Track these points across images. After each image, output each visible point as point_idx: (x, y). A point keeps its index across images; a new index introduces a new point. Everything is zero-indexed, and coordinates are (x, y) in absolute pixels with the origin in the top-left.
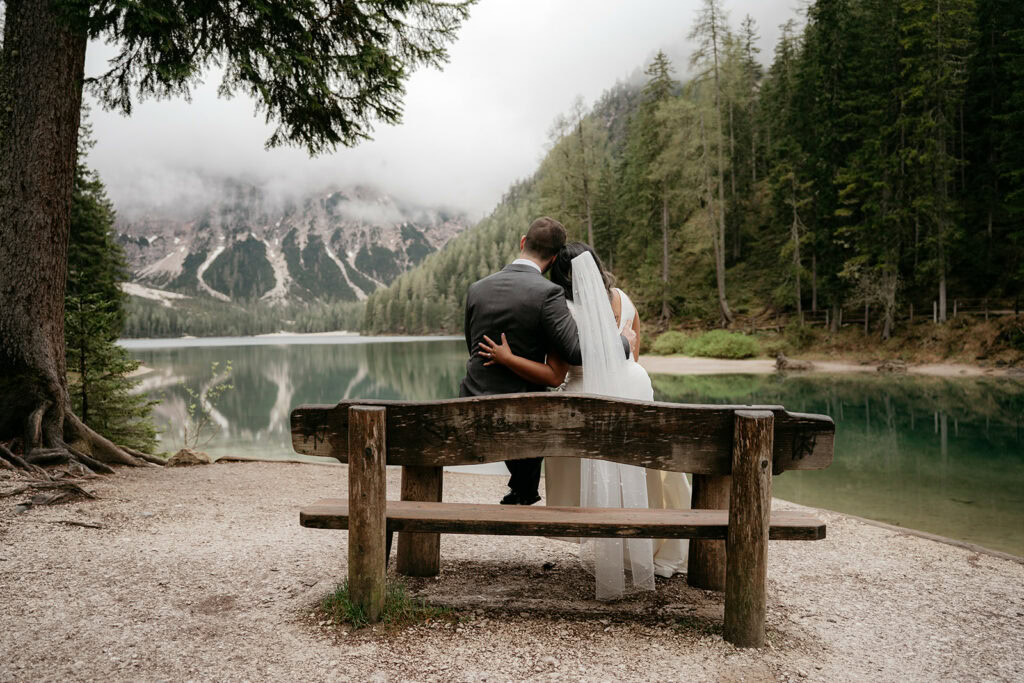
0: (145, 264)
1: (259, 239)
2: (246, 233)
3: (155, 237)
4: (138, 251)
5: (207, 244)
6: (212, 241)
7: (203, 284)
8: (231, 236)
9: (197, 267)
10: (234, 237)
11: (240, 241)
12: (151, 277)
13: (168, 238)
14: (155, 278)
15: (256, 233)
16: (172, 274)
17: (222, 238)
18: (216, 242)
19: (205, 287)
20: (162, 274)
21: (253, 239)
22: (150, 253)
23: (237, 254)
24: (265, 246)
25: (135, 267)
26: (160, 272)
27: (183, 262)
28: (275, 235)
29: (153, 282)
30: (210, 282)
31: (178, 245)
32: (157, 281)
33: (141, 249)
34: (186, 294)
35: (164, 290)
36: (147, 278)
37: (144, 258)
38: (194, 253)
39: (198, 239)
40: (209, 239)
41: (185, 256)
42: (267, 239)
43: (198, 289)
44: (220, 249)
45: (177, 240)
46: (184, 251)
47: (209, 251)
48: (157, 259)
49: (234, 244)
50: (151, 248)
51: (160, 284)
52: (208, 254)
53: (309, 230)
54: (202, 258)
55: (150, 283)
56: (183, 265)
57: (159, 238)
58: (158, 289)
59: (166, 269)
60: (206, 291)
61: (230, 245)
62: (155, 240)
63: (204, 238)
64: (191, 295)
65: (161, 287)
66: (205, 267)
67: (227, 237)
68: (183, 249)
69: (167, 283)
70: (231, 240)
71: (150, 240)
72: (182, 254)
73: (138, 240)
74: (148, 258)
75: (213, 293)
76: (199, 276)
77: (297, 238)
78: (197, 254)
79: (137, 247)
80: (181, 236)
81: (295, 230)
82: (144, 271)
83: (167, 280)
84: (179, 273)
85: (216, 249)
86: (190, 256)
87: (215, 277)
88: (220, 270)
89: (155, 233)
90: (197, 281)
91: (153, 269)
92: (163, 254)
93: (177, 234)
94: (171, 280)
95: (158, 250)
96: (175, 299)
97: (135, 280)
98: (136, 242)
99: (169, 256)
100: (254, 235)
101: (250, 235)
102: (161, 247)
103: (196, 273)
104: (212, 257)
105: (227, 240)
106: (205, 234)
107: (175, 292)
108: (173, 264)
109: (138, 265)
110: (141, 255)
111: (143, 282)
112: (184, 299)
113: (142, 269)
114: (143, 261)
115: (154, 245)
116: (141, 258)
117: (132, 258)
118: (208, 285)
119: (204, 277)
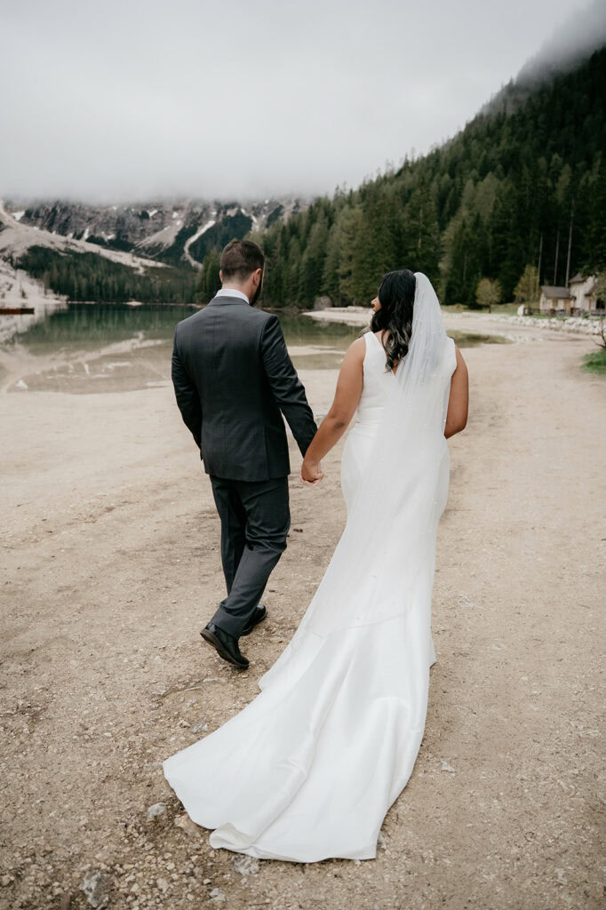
0: (144, 237)
1: (247, 215)
2: (236, 209)
3: (155, 211)
4: (139, 224)
5: (199, 218)
6: (204, 215)
7: (187, 255)
8: (222, 212)
9: (190, 237)
10: (225, 213)
11: (229, 216)
12: (147, 248)
13: (167, 212)
14: (150, 248)
15: (246, 209)
16: (165, 245)
17: (214, 213)
18: (208, 217)
19: (188, 257)
20: (156, 245)
21: (242, 215)
22: (150, 226)
23: (224, 228)
24: (252, 221)
25: (135, 238)
26: (155, 243)
27: (176, 234)
28: (262, 212)
29: (146, 253)
30: (193, 254)
31: (174, 219)
32: (150, 252)
33: (142, 221)
34: (168, 263)
35: (153, 259)
36: (144, 248)
37: (143, 230)
38: (187, 227)
39: (192, 214)
40: (202, 214)
41: (179, 229)
42: (256, 215)
43: (182, 259)
44: (211, 223)
45: (175, 215)
46: (179, 224)
47: (200, 224)
48: (156, 231)
49: (224, 219)
50: (151, 221)
51: (152, 254)
52: (199, 227)
53: (294, 208)
54: (194, 231)
55: (143, 254)
56: (176, 237)
57: (160, 212)
58: (146, 258)
59: (161, 240)
60: (188, 261)
61: (220, 220)
62: (155, 214)
63: (197, 213)
64: (172, 264)
65: (150, 257)
66: (193, 239)
67: (219, 212)
69: (157, 254)
70: (221, 215)
71: (151, 214)
72: (177, 227)
73: (140, 213)
74: (147, 230)
75: (194, 263)
76: (186, 248)
77: (282, 215)
78: (190, 227)
79: (139, 220)
80: (180, 211)
81: (281, 207)
82: (142, 242)
83: (159, 250)
84: (171, 244)
85: (207, 223)
86: (184, 228)
87: (199, 248)
88: (205, 242)
89: (155, 207)
90: (184, 252)
91: (150, 240)
92: (162, 226)
93: (176, 209)
94: (162, 251)
95: (157, 223)
96: (154, 269)
97: (133, 250)
98: (138, 216)
99: (166, 229)
100: (243, 211)
101: (239, 211)
102: (159, 221)
103: (184, 244)
104: (202, 231)
105: (217, 215)
106: (198, 210)
107: (160, 261)
108: (167, 236)
109: (138, 236)
110: (141, 228)
111: (139, 252)
112: (161, 268)
113: (141, 240)
114: (143, 233)
115: (154, 219)
116: (141, 230)
117: (134, 231)
118: (191, 256)
119: (190, 248)
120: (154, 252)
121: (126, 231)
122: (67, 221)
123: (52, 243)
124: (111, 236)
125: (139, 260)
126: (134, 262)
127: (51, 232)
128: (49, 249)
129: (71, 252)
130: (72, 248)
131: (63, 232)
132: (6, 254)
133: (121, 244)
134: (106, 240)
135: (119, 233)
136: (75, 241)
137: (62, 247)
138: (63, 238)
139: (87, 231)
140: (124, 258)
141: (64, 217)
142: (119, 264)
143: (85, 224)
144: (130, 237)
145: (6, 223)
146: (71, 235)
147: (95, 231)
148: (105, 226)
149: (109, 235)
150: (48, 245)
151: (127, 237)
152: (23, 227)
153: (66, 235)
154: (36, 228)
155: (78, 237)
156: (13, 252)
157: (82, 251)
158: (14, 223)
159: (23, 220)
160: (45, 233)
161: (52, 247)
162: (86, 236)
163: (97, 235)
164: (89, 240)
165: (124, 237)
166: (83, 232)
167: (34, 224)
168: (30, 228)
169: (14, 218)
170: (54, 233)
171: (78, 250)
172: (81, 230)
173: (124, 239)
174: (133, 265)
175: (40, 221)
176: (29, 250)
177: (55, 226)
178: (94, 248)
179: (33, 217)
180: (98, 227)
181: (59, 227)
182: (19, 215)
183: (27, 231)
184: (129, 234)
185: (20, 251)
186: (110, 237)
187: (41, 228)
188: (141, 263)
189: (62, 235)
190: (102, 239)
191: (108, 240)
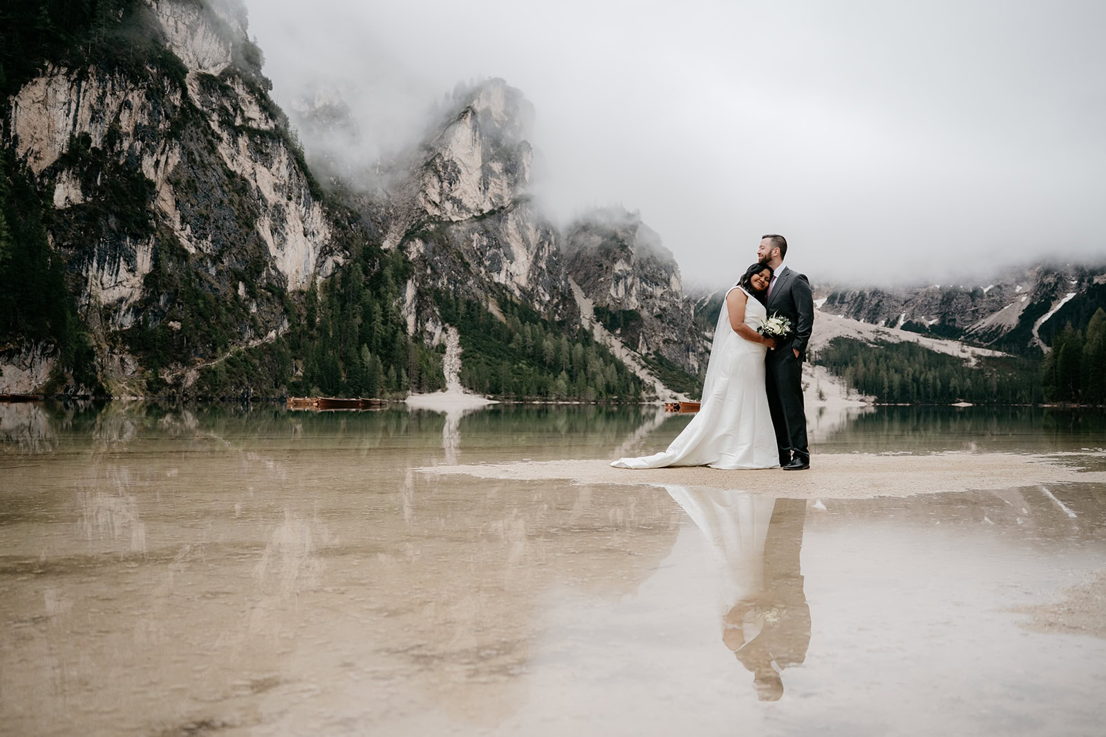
0: (977, 319)
2: (1105, 276)
3: (991, 287)
4: (970, 304)
5: (1053, 290)
6: (1059, 286)
7: (1037, 339)
8: (1086, 280)
9: (1036, 320)
10: (1090, 281)
11: (1097, 285)
12: (981, 332)
13: (1007, 286)
14: (985, 333)
16: (1005, 328)
17: (1074, 283)
18: (1066, 289)
19: (1039, 342)
20: (994, 329)
22: (984, 306)
23: (1089, 301)
25: (966, 322)
26: (993, 326)
27: (1021, 313)
29: (980, 340)
30: (1045, 337)
31: (1018, 294)
32: (985, 338)
33: (973, 300)
34: (1009, 352)
35: (989, 347)
36: (977, 333)
37: (977, 310)
38: (1036, 303)
39: (1042, 285)
40: (1056, 284)
41: (1025, 307)
43: (1029, 346)
44: (1070, 296)
45: (1019, 288)
46: (1025, 300)
47: (1054, 299)
48: (992, 311)
49: (1088, 289)
50: (986, 299)
51: (988, 341)
52: (1053, 303)
54: (1044, 308)
55: (976, 341)
56: (1020, 317)
57: (997, 286)
58: (980, 346)
59: (1000, 323)
60: (1038, 348)
61: (1084, 290)
62: (992, 290)
63: (1049, 284)
64: (1016, 353)
65: (985, 345)
66: (1045, 318)
67: (1081, 281)
68: (1024, 299)
69: (995, 340)
70: (1085, 284)
71: (985, 290)
72: (1022, 304)
73: (971, 291)
74: (981, 311)
75: (1046, 349)
76: (1035, 331)
78: (1039, 303)
79: (969, 300)
80: (1025, 284)
82: (975, 326)
83: (998, 335)
84: (1013, 328)
85: (1063, 296)
86: (1031, 305)
87: (1053, 330)
88: (1062, 322)
89: (991, 281)
90: (1033, 336)
91: (986, 323)
92: (1000, 305)
93: (1019, 282)
94: (1001, 335)
95: (993, 301)
96: (988, 358)
97: (962, 337)
98: (969, 294)
99: (1006, 308)
103: (1032, 328)
104: (1057, 307)
105: (1079, 285)
106: (1051, 279)
107: (998, 350)
108: (1009, 317)
109: (969, 319)
110: (973, 308)
111: (970, 339)
112: (999, 358)
113: (973, 324)
114: (976, 315)
115: (989, 296)
116: (973, 311)
117: (963, 312)
118: (1043, 341)
119: (1039, 331)
120: (991, 337)
121: (954, 314)
122: (877, 305)
123: (859, 333)
124: (935, 321)
125: (970, 349)
126: (963, 351)
127: (859, 320)
128: (855, 340)
129: (883, 343)
130: (884, 337)
131: (873, 319)
133: (945, 331)
134: (927, 326)
135: (943, 316)
136: (887, 330)
137: (872, 337)
138: (873, 327)
139: (903, 315)
140: (951, 348)
141: (874, 302)
142: (944, 355)
143: (900, 308)
144: (958, 320)
146: (883, 322)
147: (913, 316)
148: (926, 309)
149: (931, 320)
150: (854, 335)
151: (954, 320)
152: (824, 317)
153: (876, 323)
154: (840, 317)
155: (892, 324)
157: (896, 341)
159: (823, 309)
160: (852, 321)
161: (859, 337)
162: (901, 322)
163: (915, 321)
164: (903, 328)
165: (949, 321)
166: (898, 318)
167: (838, 312)
168: (832, 317)
170: (862, 321)
171: (891, 340)
172: (895, 317)
173: (951, 324)
174: (962, 355)
175: (845, 308)
176: (830, 342)
177: (864, 313)
178: (911, 337)
179: (836, 304)
180: (916, 311)
181: (869, 313)
183: (829, 320)
184: (957, 317)
185: (819, 345)
186: (931, 323)
187: (847, 316)
188: (973, 353)
189: (872, 323)
190: (922, 325)
191: (930, 326)
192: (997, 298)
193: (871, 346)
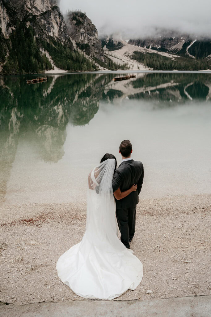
0: (171, 46)
4: (169, 42)
7: (188, 53)
9: (187, 47)
12: (172, 50)
13: (179, 37)
14: (173, 51)
16: (179, 49)
18: (194, 38)
22: (173, 43)
26: (175, 49)
27: (183, 45)
29: (172, 52)
30: (190, 52)
31: (182, 39)
32: (173, 52)
33: (170, 41)
34: (181, 56)
35: (176, 54)
36: (171, 50)
37: (171, 44)
38: (186, 42)
41: (184, 43)
43: (186, 54)
44: (195, 41)
48: (175, 44)
50: (173, 41)
52: (191, 42)
54: (189, 44)
55: (171, 53)
56: (183, 46)
58: (173, 54)
59: (177, 48)
60: (188, 55)
62: (175, 38)
64: (183, 56)
65: (174, 54)
66: (189, 47)
68: (183, 41)
69: (176, 52)
71: (173, 38)
72: (183, 42)
73: (169, 38)
74: (172, 44)
75: (190, 55)
78: (188, 42)
79: (169, 41)
80: (183, 37)
82: (170, 48)
83: (177, 51)
84: (181, 49)
87: (192, 50)
88: (194, 48)
89: (175, 36)
90: (186, 52)
91: (173, 48)
92: (177, 43)
94: (178, 51)
95: (175, 41)
96: (177, 58)
97: (167, 52)
99: (179, 43)
103: (186, 49)
104: (192, 43)
107: (179, 56)
108: (180, 46)
109: (169, 46)
110: (170, 43)
111: (170, 52)
112: (179, 58)
114: (171, 45)
115: (174, 40)
116: (170, 44)
117: (167, 45)
118: (189, 53)
119: (188, 50)
121: (165, 45)
122: (144, 42)
123: (140, 50)
125: (171, 55)
126: (170, 56)
127: (139, 46)
128: (140, 52)
129: (148, 53)
130: (147, 51)
132: (127, 54)
133: (163, 50)
134: (158, 48)
136: (147, 49)
137: (144, 51)
138: (143, 48)
139: (151, 45)
140: (166, 55)
142: (165, 57)
143: (150, 43)
145: (124, 44)
146: (146, 47)
147: (154, 45)
148: (157, 43)
149: (159, 46)
150: (139, 51)
151: (165, 47)
152: (129, 45)
153: (144, 47)
154: (134, 45)
155: (148, 48)
156: (129, 54)
158: (126, 44)
159: (129, 43)
160: (137, 46)
162: (151, 47)
163: (154, 47)
164: (151, 49)
165: (164, 47)
166: (150, 46)
167: (133, 44)
168: (131, 45)
169: (126, 42)
170: (140, 46)
171: (150, 52)
172: (149, 45)
173: (164, 48)
175: (135, 42)
176: (134, 53)
177: (140, 44)
178: (155, 52)
179: (132, 42)
180: (155, 44)
181: (142, 44)
182: (127, 41)
183: (131, 46)
184: (166, 46)
185: (131, 53)
186: (159, 47)
187: (135, 45)
188: (172, 56)
189: (142, 47)
190: (156, 48)
191: (159, 48)
192: (176, 40)
193: (145, 54)
